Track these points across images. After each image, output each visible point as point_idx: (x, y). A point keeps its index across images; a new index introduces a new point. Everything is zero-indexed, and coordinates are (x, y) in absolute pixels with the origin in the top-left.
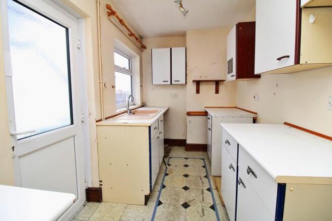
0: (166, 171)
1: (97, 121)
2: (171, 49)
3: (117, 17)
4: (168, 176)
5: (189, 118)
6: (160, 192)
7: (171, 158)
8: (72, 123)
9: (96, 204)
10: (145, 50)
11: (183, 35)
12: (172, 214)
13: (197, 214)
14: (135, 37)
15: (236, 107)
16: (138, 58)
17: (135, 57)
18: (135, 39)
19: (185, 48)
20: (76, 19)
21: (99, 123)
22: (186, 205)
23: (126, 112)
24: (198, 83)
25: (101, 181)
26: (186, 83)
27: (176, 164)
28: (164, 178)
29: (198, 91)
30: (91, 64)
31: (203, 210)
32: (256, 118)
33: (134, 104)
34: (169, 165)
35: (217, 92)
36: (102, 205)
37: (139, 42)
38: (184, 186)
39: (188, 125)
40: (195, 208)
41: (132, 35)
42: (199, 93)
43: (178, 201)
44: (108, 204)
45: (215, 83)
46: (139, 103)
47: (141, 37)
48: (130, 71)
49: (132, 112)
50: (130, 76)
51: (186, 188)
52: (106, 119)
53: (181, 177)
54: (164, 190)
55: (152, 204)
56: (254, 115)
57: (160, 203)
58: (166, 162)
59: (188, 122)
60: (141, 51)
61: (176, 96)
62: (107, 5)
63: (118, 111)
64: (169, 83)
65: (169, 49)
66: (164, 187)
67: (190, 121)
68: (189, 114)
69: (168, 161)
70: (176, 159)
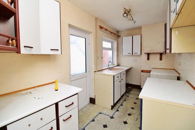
0: (125, 99)
1: (94, 72)
2: (133, 37)
3: (104, 28)
4: (126, 101)
5: (143, 74)
6: (119, 107)
7: (130, 94)
8: (86, 72)
9: (93, 104)
10: (120, 38)
11: (140, 28)
12: (122, 116)
13: (134, 119)
14: (114, 33)
15: (174, 69)
16: (116, 42)
17: (114, 42)
18: (114, 34)
19: (140, 35)
20: (88, 34)
21: (95, 73)
22: (129, 115)
23: (108, 69)
24: (148, 54)
25: (95, 96)
26: (141, 54)
27: (132, 97)
28: (123, 102)
29: (148, 59)
30: (93, 50)
31: (137, 118)
32: (180, 77)
33: (114, 65)
34: (128, 97)
35: (161, 59)
36: (95, 106)
37: (117, 35)
38: (132, 107)
39: (142, 77)
40: (133, 117)
41: (111, 33)
42: (149, 60)
43: (126, 112)
44: (97, 106)
45: (159, 54)
46: (116, 64)
47: (118, 32)
48: (112, 49)
49: (110, 69)
50: (112, 51)
51: (132, 108)
52: (98, 71)
53: (132, 103)
54: (121, 106)
55: (114, 110)
56: (178, 75)
57: (118, 111)
58: (127, 95)
59: (142, 76)
60: (118, 38)
61: (136, 61)
62: (99, 26)
63: (104, 68)
64: (131, 54)
65: (132, 36)
66: (122, 105)
67: (143, 75)
68: (142, 71)
69: (128, 95)
70: (133, 95)
